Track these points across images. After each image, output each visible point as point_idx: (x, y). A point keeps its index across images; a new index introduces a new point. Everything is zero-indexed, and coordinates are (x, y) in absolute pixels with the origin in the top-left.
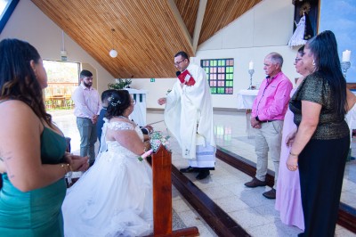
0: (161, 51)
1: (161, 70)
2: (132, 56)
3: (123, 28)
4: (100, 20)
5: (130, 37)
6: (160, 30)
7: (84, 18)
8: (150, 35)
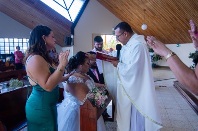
0: (183, 22)
1: (185, 37)
2: (160, 28)
3: (151, 8)
4: (135, 4)
5: (157, 13)
6: (180, 5)
7: (126, 5)
8: (173, 10)
